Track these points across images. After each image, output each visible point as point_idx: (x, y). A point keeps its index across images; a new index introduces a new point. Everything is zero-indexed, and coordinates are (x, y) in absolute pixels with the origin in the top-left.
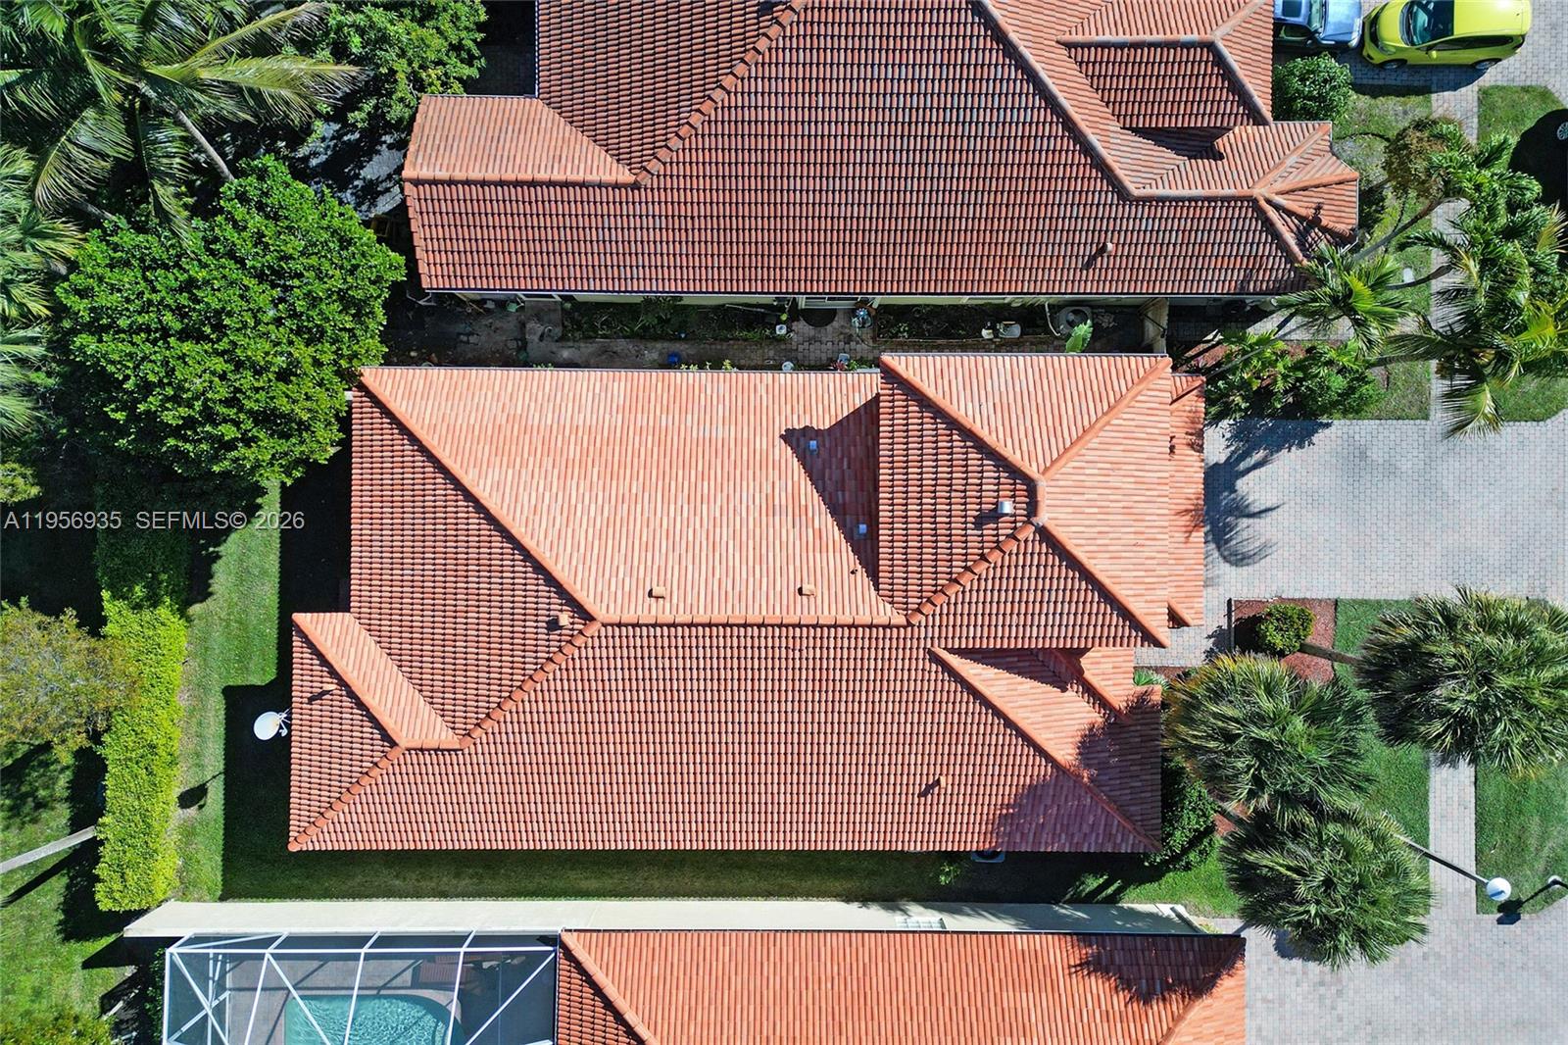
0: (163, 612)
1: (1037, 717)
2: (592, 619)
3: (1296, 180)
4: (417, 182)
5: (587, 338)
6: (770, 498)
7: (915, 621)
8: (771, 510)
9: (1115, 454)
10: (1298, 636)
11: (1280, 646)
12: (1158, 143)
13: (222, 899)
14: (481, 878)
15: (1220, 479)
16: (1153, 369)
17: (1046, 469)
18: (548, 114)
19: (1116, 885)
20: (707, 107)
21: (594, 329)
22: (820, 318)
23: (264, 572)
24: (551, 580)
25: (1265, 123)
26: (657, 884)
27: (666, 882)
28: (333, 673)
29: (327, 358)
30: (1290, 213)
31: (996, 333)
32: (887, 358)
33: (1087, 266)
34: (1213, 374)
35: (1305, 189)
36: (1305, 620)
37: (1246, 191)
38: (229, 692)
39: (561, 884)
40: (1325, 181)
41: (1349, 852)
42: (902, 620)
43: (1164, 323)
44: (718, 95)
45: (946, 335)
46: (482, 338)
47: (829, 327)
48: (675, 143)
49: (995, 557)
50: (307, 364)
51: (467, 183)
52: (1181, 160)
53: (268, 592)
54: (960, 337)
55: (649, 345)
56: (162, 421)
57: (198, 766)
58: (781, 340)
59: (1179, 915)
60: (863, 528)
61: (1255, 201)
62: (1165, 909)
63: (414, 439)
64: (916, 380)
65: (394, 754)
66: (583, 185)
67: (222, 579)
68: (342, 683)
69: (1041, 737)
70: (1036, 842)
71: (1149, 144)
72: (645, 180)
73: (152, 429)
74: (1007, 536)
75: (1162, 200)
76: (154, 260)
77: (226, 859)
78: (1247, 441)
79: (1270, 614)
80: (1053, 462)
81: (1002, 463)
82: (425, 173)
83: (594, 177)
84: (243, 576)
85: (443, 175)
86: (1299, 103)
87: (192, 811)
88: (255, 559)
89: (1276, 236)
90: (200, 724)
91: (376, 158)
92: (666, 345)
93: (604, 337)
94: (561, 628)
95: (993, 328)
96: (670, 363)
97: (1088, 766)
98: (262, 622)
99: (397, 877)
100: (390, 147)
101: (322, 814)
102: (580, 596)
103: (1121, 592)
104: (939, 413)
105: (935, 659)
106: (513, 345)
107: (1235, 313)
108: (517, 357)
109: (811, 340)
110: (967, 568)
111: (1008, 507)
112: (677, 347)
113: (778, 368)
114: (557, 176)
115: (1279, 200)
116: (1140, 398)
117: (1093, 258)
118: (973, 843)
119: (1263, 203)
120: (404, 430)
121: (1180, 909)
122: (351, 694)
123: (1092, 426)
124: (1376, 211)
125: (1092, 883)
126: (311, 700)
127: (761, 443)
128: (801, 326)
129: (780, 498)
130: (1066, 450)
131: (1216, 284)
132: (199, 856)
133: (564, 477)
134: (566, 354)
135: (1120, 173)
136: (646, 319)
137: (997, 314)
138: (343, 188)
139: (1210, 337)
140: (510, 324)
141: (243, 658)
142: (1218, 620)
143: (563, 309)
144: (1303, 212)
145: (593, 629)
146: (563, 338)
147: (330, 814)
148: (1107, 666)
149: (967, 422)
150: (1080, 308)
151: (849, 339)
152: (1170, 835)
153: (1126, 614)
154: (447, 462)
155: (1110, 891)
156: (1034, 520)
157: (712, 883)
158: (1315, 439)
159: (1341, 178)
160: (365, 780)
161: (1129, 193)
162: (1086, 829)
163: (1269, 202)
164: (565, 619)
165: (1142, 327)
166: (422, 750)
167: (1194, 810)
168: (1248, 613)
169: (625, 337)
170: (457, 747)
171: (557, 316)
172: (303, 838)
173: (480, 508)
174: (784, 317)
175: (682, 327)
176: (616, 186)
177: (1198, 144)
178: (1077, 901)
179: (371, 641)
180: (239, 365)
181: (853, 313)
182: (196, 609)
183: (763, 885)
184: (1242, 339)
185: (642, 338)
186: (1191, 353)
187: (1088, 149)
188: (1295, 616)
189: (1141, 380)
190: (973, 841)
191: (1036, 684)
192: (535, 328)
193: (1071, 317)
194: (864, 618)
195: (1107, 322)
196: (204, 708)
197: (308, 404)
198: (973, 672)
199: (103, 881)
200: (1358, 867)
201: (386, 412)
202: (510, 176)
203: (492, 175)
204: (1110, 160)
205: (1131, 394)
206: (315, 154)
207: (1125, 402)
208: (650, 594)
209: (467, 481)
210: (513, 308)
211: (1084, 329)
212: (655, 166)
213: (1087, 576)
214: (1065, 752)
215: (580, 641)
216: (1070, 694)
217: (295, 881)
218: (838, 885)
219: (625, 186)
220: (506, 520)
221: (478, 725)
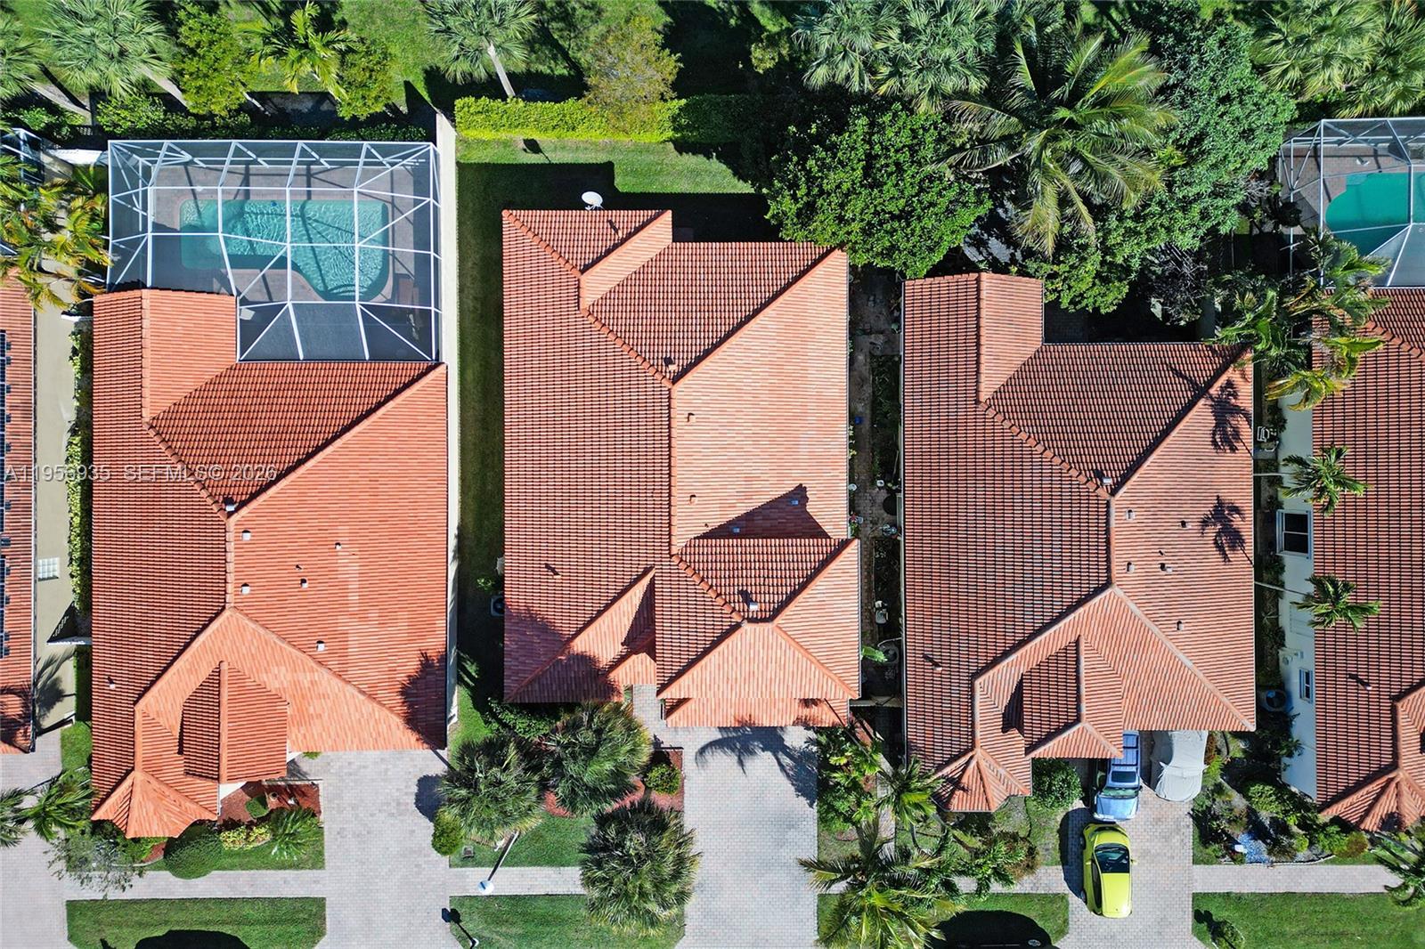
0: (670, 134)
1: (604, 628)
2: (674, 383)
3: (986, 772)
4: (978, 280)
5: (873, 370)
6: (758, 478)
7: (673, 558)
8: (748, 479)
9: (791, 667)
10: (657, 786)
11: (650, 775)
12: (1013, 695)
13: (458, 163)
14: (473, 312)
15: (771, 739)
16: (850, 689)
17: (780, 628)
18: (1031, 351)
19: (471, 683)
20: (1032, 442)
21: (880, 374)
22: (890, 506)
23: (697, 184)
24: (699, 360)
25: (1026, 754)
26: (471, 413)
27: (471, 420)
28: (630, 235)
29: (852, 237)
30: (964, 771)
31: (879, 609)
32: (856, 542)
33: (925, 657)
34: (850, 734)
35: (981, 779)
36: (670, 790)
37: (979, 743)
38: (610, 165)
39: (469, 358)
40: (987, 791)
41: (520, 793)
42: (674, 551)
43: (887, 705)
44: (1040, 448)
45: (878, 579)
46: (871, 309)
47: (883, 511)
48: (1007, 424)
49: (720, 601)
50: (848, 228)
51: (978, 308)
52: (1002, 709)
53: (683, 186)
54: (876, 588)
55: (868, 406)
56: (808, 159)
57: (556, 148)
58: (873, 483)
59: (452, 718)
60: (738, 530)
61: (972, 750)
62: (454, 710)
63: (796, 279)
64: (841, 558)
65: (576, 273)
66: (978, 372)
67: (692, 161)
68: (623, 241)
69: (590, 630)
70: (511, 631)
71: (1012, 689)
72: (981, 408)
73: (804, 151)
74: (734, 608)
75: (972, 697)
76: (917, 151)
77: (487, 165)
78: (801, 758)
79: (673, 770)
80: (785, 632)
81: (783, 605)
82: (984, 285)
83: (983, 378)
84: (695, 173)
85: (984, 294)
86: (1046, 779)
87: (522, 145)
88: (708, 179)
89: (948, 763)
90: (586, 149)
91: (1004, 246)
92: (869, 416)
93: (874, 380)
94: (667, 366)
95: (883, 607)
96: (854, 418)
97: (569, 659)
98: (661, 184)
99: (474, 264)
100: (1013, 255)
101: (530, 229)
102: (689, 376)
103: (695, 670)
104: (817, 571)
105: (646, 571)
106: (867, 327)
107: (896, 748)
108: (856, 329)
109: (873, 502)
110: (711, 586)
111: (753, 607)
112: (867, 424)
113: (851, 481)
114: (983, 359)
115: (973, 763)
116: (830, 681)
117: (931, 660)
118: (510, 595)
119: (970, 754)
120: (803, 273)
121: (455, 720)
122: (616, 246)
123: (810, 654)
124: (972, 833)
125: (472, 669)
126: (610, 222)
127: (795, 473)
128: (883, 495)
129: (756, 485)
130: (793, 639)
131: (913, 730)
132: (489, 150)
133: (771, 364)
134: (861, 358)
135: (991, 673)
136: (886, 406)
137: (894, 609)
138: (981, 227)
139: (878, 735)
140: (882, 325)
141: (634, 173)
142: (667, 741)
143: (893, 356)
144: (965, 780)
145: (667, 384)
146: (872, 356)
147: (530, 235)
148: (639, 668)
149: (812, 586)
150: (897, 658)
151: (874, 523)
152: (512, 713)
153: (680, 674)
154: (781, 299)
155: (466, 679)
156: (745, 621)
157: (472, 447)
158: (802, 798)
159: (990, 800)
160: (556, 256)
161: (976, 679)
162: (521, 659)
163: (972, 758)
164: (672, 368)
165: (884, 695)
166: (579, 288)
167: (529, 726)
168: (673, 759)
169: (873, 392)
170: (581, 307)
171: (889, 352)
172: (512, 219)
173: (748, 319)
174: (889, 485)
175: (882, 425)
176: (977, 391)
177: (1013, 718)
178: (459, 659)
179: (653, 255)
180: (847, 195)
181: (894, 525)
182: (671, 146)
183: (470, 477)
184: (875, 752)
185: (873, 402)
186: (866, 724)
187: (1006, 654)
188: (672, 783)
189: (843, 682)
190: (514, 596)
191: (628, 628)
192: (880, 340)
193: (891, 652)
194: (675, 531)
195: (889, 675)
196: (597, 151)
197: (820, 229)
198: (637, 593)
199: (476, 102)
200: (510, 799)
201: (815, 263)
202: (983, 332)
203: (983, 322)
204: (999, 667)
205: (833, 676)
206: (1006, 211)
207: (826, 672)
208: (690, 414)
209: (768, 311)
210: (894, 327)
211: (880, 657)
212: (991, 413)
213: (706, 652)
214: (580, 645)
215: (658, 376)
216: (620, 648)
217: (471, 205)
218: (470, 520)
219: (977, 396)
220: (740, 333)
221: (597, 319)
